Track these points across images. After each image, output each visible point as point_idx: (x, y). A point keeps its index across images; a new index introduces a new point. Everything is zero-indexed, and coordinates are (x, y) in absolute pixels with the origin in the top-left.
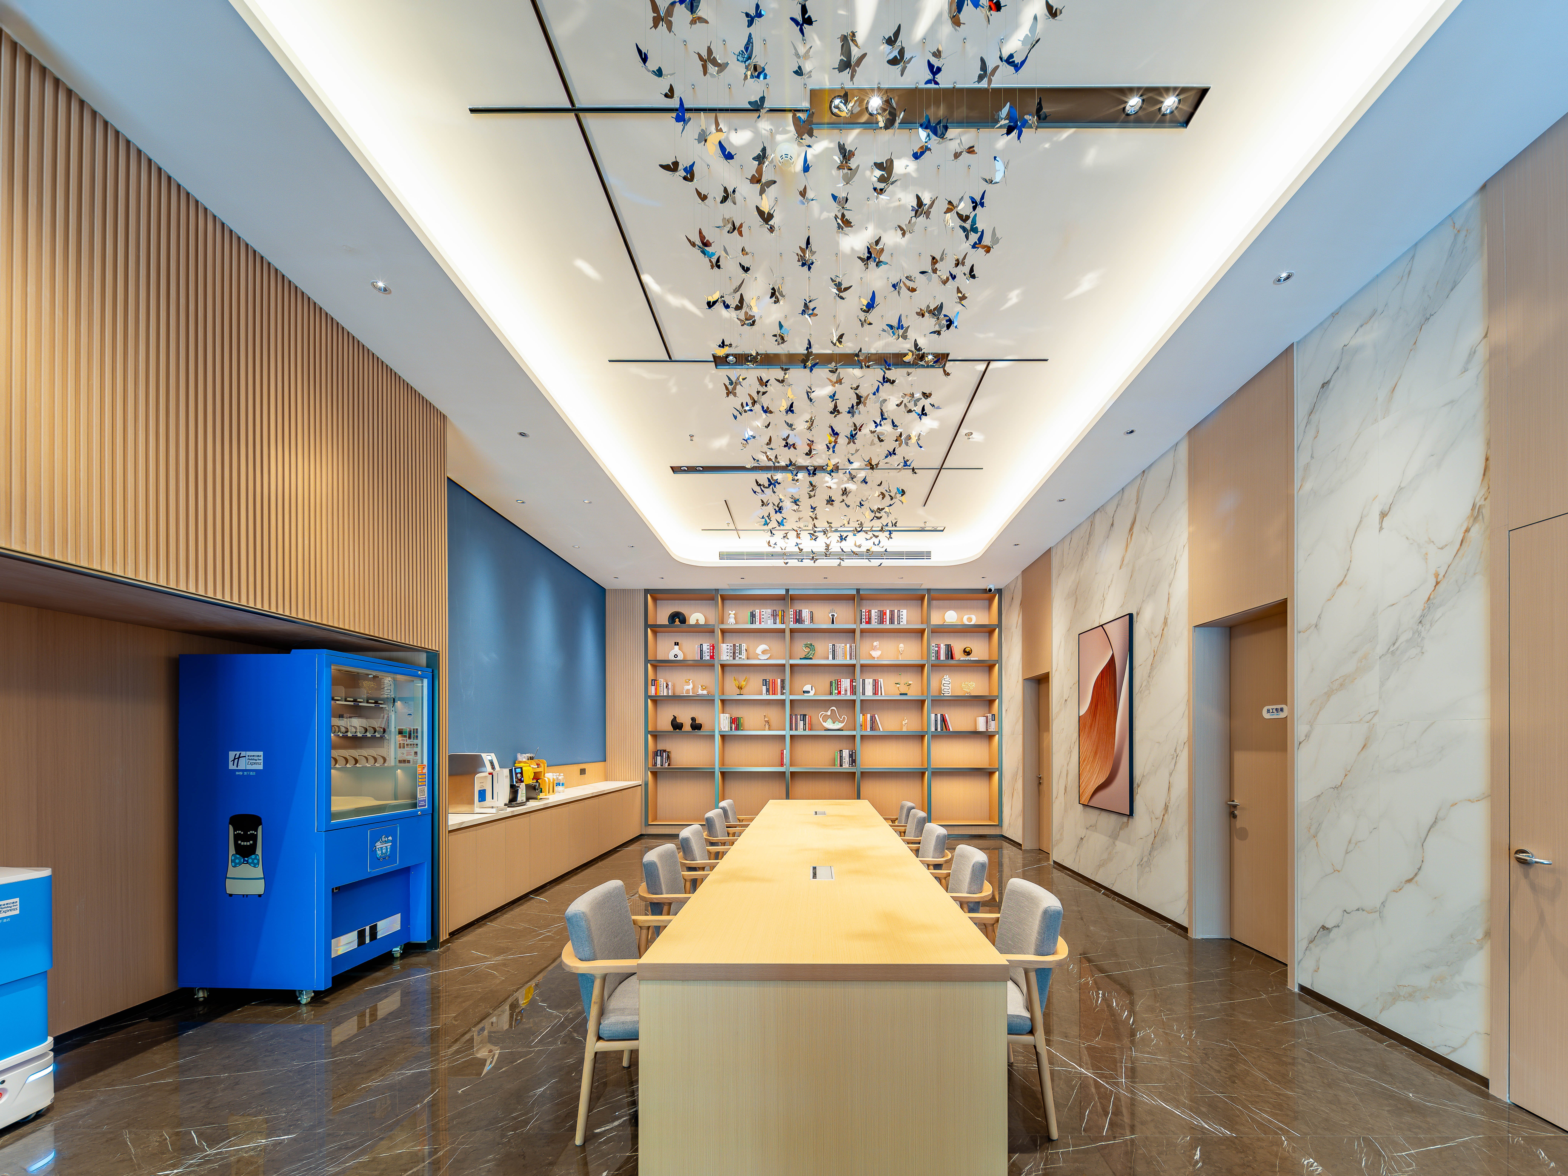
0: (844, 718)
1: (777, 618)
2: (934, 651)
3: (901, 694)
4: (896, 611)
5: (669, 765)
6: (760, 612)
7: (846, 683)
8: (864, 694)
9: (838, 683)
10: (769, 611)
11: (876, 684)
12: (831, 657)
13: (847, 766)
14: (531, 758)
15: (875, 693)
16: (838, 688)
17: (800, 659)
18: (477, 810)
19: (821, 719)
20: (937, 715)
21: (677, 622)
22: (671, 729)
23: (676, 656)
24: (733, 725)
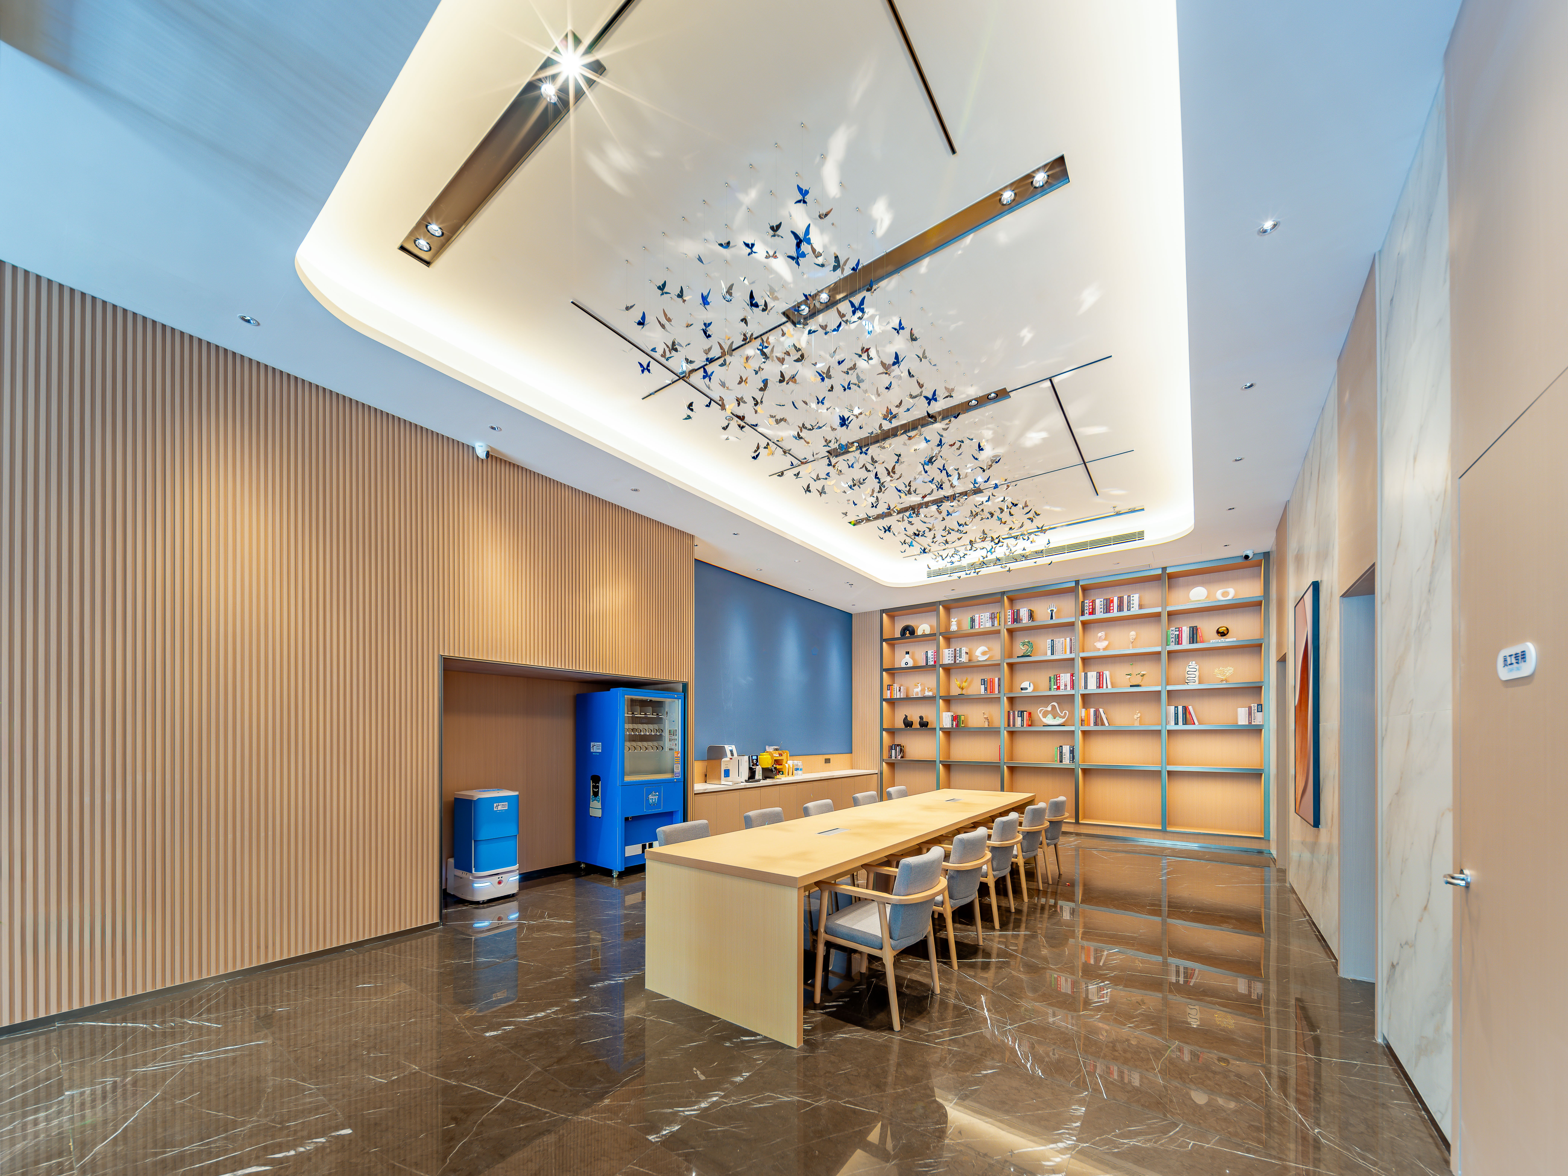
0: (1065, 713)
1: (995, 620)
2: (1174, 636)
3: (1131, 686)
4: (1125, 597)
5: (902, 757)
6: (979, 617)
7: (1065, 678)
8: (1086, 687)
9: (1057, 678)
10: (988, 615)
11: (1100, 676)
12: (1049, 652)
13: (1068, 762)
14: (776, 750)
15: (1100, 686)
16: (1057, 683)
17: (1018, 657)
18: (723, 783)
19: (1040, 715)
20: (1177, 707)
21: (908, 635)
22: (903, 726)
23: (907, 663)
24: (954, 723)
